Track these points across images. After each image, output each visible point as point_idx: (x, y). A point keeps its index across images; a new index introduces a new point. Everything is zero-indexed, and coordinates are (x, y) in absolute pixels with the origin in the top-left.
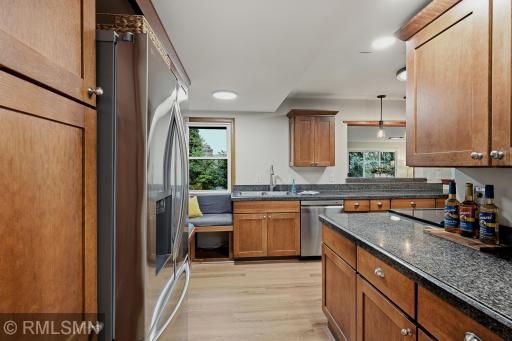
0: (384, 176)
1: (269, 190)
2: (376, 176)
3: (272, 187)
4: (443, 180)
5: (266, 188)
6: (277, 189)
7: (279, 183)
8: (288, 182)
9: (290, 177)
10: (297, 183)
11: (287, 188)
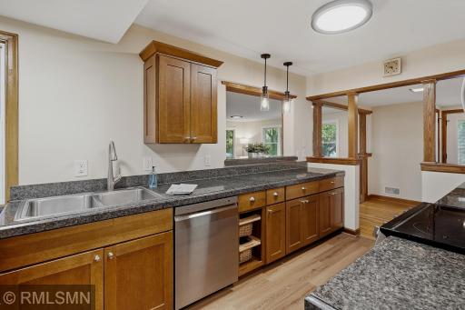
0: (261, 155)
1: (105, 188)
2: (254, 155)
3: (111, 184)
4: (307, 158)
5: (98, 186)
6: (121, 185)
7: (125, 173)
8: (141, 169)
9: (145, 161)
10: (158, 171)
11: (140, 181)
